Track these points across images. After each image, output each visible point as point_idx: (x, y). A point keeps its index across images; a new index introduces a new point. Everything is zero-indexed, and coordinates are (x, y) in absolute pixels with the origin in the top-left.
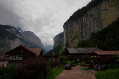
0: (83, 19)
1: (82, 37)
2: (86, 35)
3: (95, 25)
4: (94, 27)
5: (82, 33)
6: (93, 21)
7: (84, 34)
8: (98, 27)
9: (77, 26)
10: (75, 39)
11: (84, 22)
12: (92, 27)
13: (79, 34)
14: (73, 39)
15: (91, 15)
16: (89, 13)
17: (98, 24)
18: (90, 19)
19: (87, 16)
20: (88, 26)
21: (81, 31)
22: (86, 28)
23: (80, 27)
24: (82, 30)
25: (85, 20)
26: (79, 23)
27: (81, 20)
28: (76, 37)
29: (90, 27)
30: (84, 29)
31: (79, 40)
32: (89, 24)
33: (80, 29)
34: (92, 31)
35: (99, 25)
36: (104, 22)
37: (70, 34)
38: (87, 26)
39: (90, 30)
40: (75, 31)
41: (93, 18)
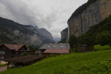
0: (83, 15)
1: (81, 31)
2: (85, 29)
3: (94, 19)
4: (92, 21)
5: (82, 27)
6: (92, 16)
7: (83, 28)
8: (96, 21)
9: (78, 21)
10: (76, 33)
11: (83, 18)
12: (91, 21)
13: (79, 28)
14: (74, 32)
15: (90, 11)
16: (88, 9)
17: (96, 18)
18: (89, 14)
19: (87, 12)
20: (88, 21)
21: (81, 26)
22: (86, 22)
23: (80, 22)
24: (82, 24)
25: (84, 16)
26: (79, 19)
27: (81, 16)
28: (77, 31)
29: (89, 22)
30: (84, 24)
31: (80, 33)
32: (88, 19)
33: (80, 24)
34: (91, 25)
35: (98, 19)
36: (103, 15)
37: (72, 29)
38: (86, 20)
39: (89, 24)
40: (76, 26)
41: (92, 13)
